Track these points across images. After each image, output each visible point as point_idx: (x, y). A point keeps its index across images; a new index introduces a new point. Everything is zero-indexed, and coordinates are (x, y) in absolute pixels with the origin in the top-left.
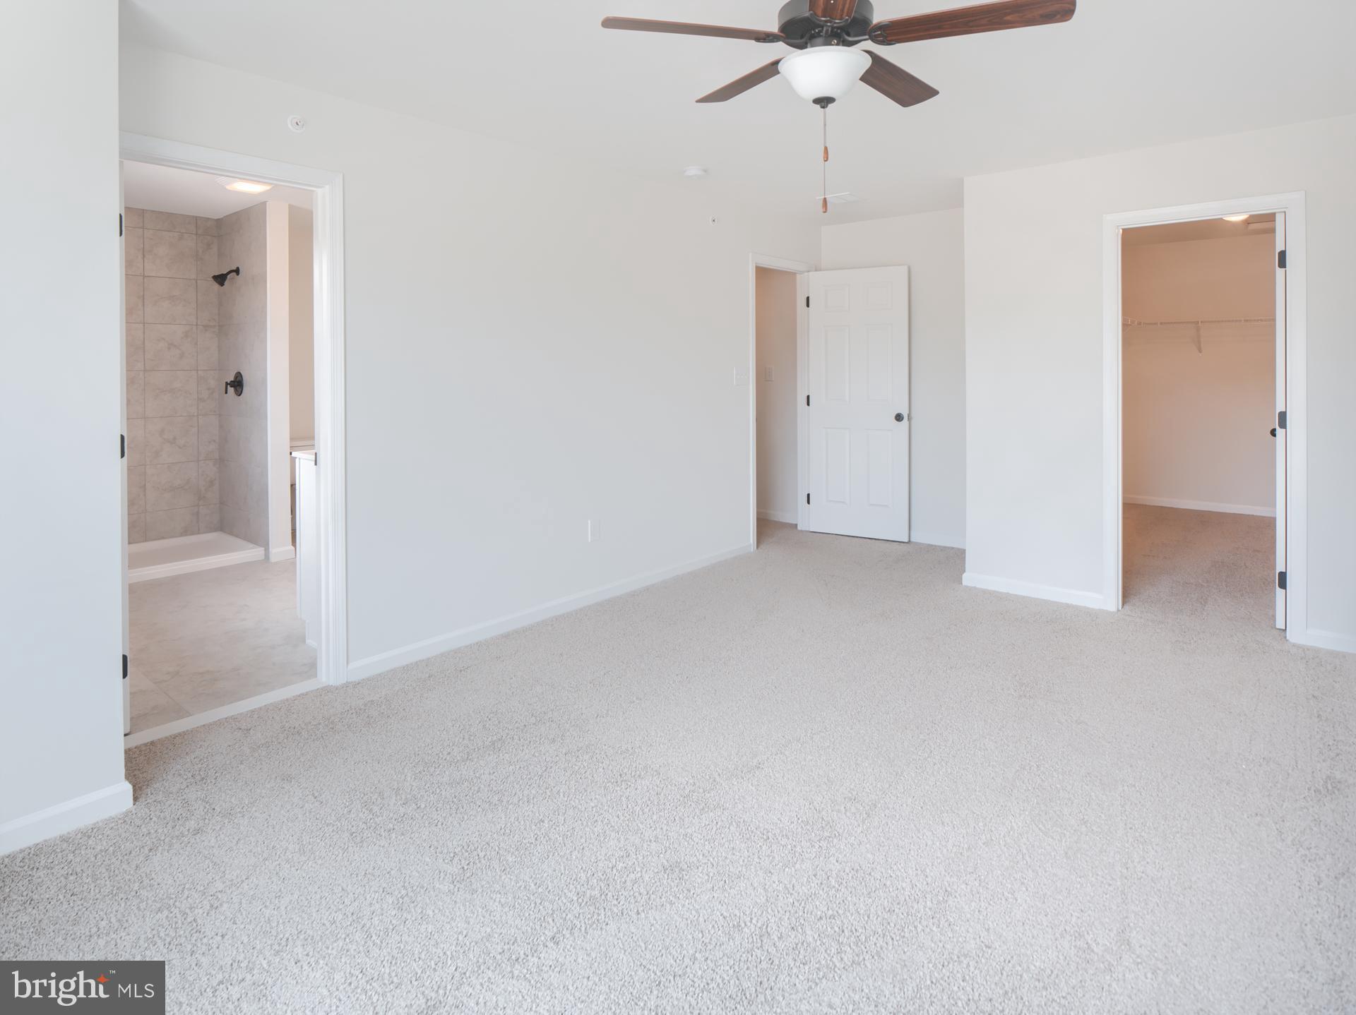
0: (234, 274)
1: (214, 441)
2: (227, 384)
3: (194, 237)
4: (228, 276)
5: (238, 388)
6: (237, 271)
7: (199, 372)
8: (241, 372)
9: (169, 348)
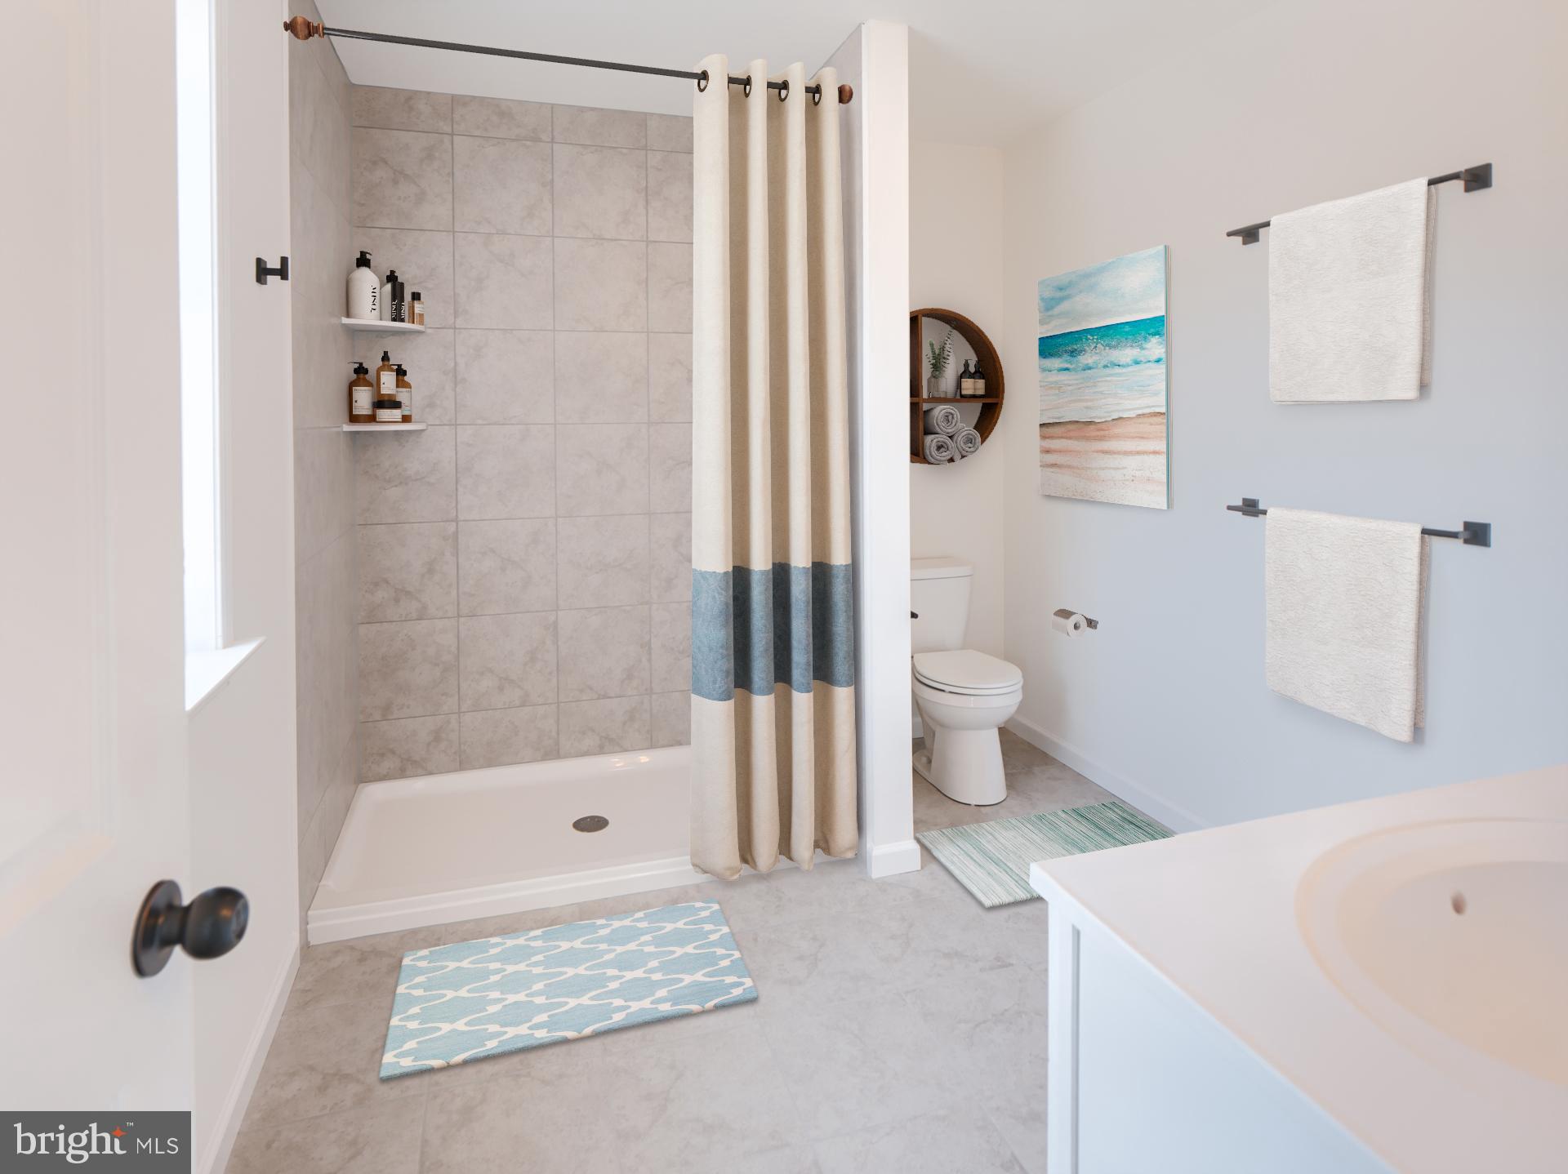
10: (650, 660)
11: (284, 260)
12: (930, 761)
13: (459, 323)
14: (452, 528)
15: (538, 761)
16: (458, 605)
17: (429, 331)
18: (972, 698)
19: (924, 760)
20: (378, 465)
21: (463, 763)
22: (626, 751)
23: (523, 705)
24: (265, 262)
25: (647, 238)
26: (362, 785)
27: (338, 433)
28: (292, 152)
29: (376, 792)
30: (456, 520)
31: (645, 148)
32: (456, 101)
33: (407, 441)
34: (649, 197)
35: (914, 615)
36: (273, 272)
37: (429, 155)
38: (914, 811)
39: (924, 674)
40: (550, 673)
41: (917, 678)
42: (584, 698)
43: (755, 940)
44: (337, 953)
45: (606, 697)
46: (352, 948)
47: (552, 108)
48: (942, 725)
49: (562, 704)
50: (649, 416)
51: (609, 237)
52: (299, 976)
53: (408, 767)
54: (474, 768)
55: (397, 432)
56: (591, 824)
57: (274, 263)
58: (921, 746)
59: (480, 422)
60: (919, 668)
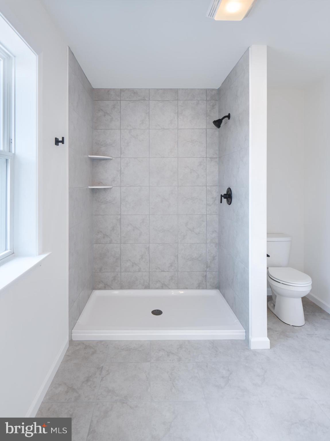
0: (227, 118)
1: (216, 231)
2: (222, 196)
3: (205, 102)
4: (223, 121)
5: (229, 199)
6: (229, 117)
7: (207, 187)
8: (230, 188)
9: (191, 173)
10: (177, 261)
11: (63, 138)
12: (274, 306)
13: (122, 156)
14: (119, 217)
15: (143, 289)
16: (121, 240)
17: (113, 159)
18: (291, 287)
19: (272, 305)
20: (99, 198)
21: (122, 288)
22: (170, 289)
23: (139, 271)
24: (58, 139)
25: (178, 128)
26: (94, 290)
27: (87, 189)
28: (69, 107)
29: (97, 293)
30: (120, 215)
31: (178, 100)
32: (122, 90)
33: (107, 191)
34: (179, 115)
35: (268, 256)
36: (60, 142)
37: (114, 107)
38: (268, 324)
39: (272, 275)
40: (147, 263)
41: (269, 276)
42: (157, 271)
43: (207, 366)
44: (79, 344)
45: (164, 271)
46: (83, 343)
47: (149, 90)
48: (279, 294)
49: (151, 272)
50: (178, 184)
51: (166, 128)
52: (68, 350)
53: (107, 287)
54: (125, 289)
55: (104, 189)
56: (157, 313)
57: (60, 139)
58: (270, 299)
59: (127, 185)
60: (270, 273)
